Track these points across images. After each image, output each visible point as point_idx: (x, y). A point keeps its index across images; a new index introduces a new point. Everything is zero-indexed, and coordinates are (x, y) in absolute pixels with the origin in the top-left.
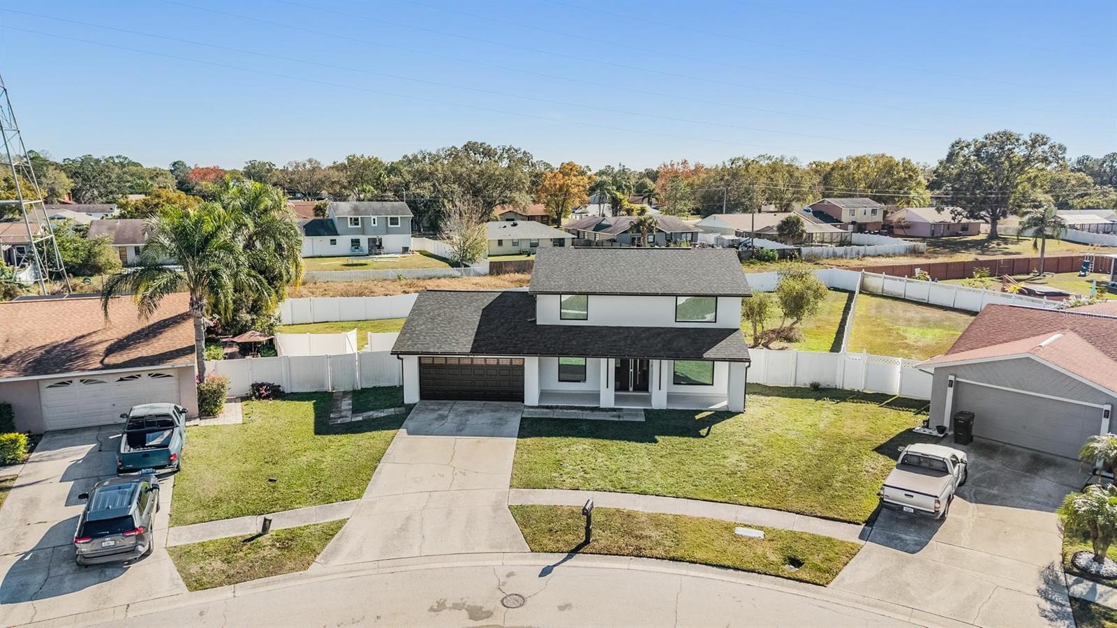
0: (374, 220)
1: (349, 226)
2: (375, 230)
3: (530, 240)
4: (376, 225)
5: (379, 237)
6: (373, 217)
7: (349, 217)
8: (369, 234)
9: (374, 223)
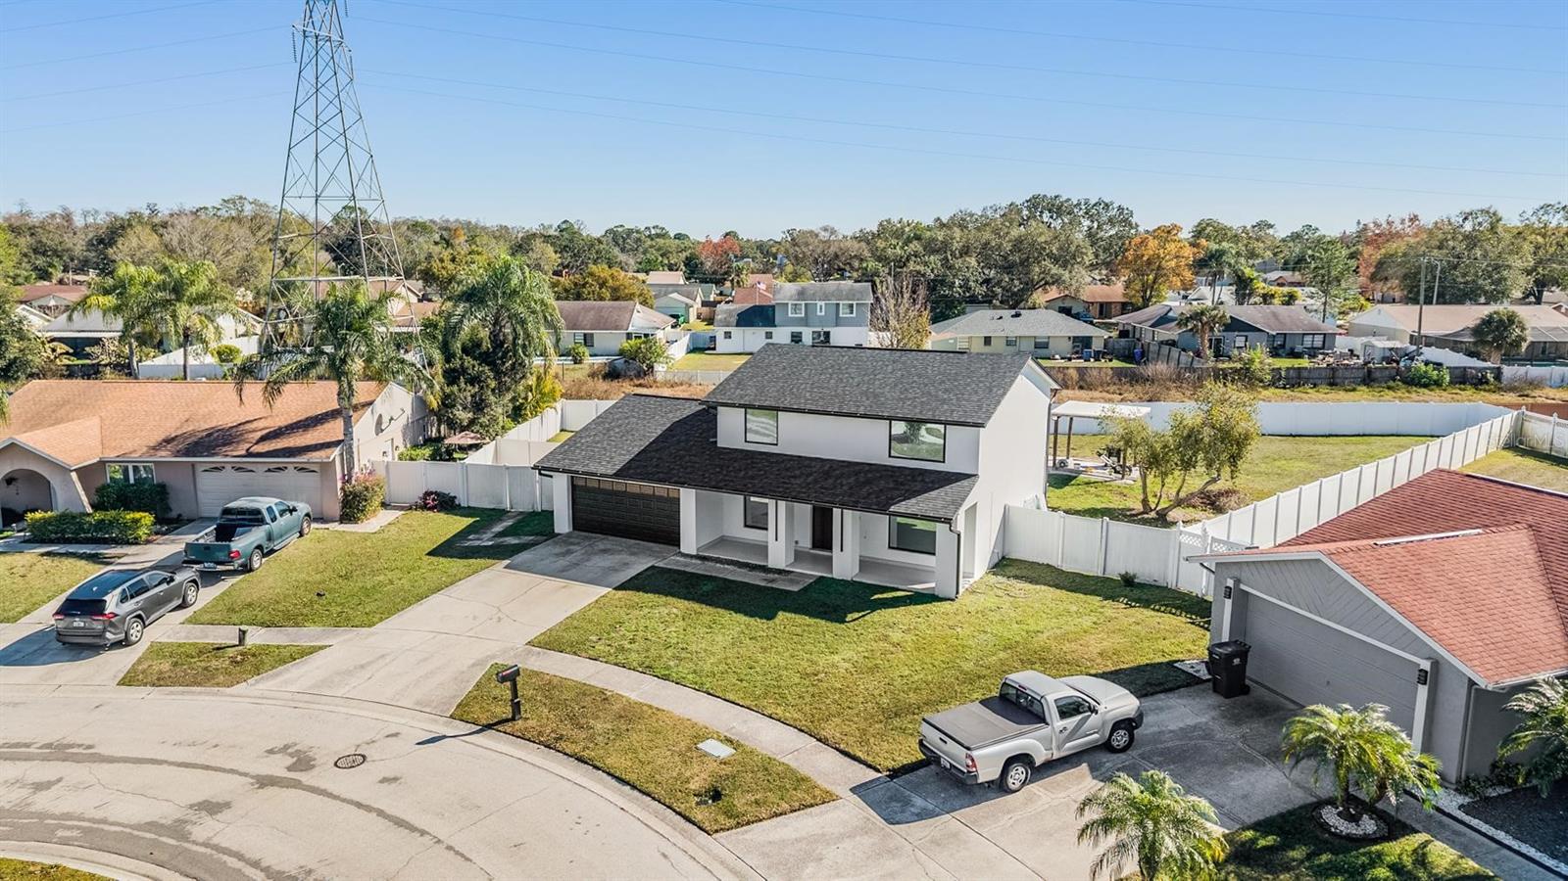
0: (821, 307)
1: (790, 315)
2: (822, 321)
3: (1035, 337)
4: (823, 313)
5: (826, 329)
6: (819, 303)
7: (790, 302)
8: (814, 326)
9: (821, 311)
